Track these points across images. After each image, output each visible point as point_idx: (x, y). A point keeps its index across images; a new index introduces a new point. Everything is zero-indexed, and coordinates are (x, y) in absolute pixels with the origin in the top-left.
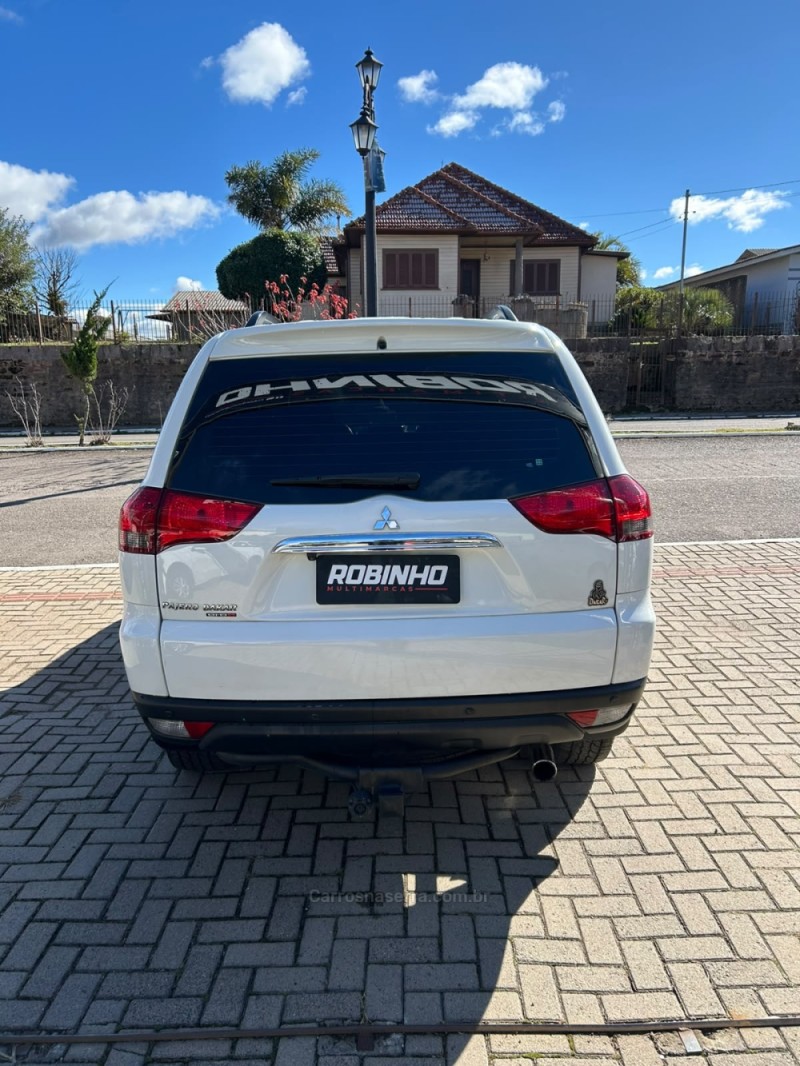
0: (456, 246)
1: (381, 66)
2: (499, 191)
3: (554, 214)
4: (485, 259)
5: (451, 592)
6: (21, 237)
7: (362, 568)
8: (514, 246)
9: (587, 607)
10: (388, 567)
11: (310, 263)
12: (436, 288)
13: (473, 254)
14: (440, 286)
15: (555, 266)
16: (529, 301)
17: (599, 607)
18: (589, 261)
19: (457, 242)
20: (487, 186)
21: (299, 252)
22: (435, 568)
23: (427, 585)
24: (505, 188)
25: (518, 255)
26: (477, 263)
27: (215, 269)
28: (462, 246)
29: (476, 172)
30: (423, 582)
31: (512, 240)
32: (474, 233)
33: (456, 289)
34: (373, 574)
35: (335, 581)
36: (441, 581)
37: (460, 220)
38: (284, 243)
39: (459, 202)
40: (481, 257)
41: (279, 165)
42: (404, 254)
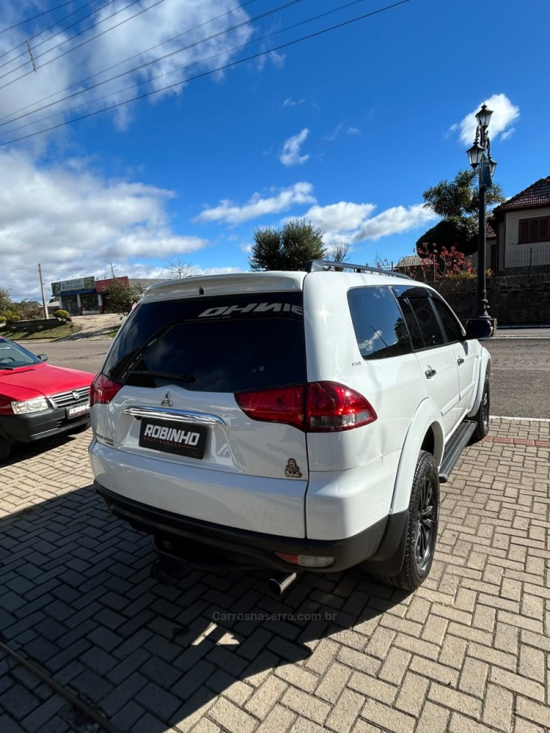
5: (200, 451)
6: (319, 240)
7: (159, 428)
9: (285, 477)
10: (171, 429)
11: (471, 234)
17: (295, 478)
21: (465, 228)
22: (194, 434)
23: (188, 445)
27: (415, 243)
30: (186, 443)
34: (164, 433)
35: (148, 434)
36: (195, 444)
38: (455, 224)
41: (458, 181)
42: (534, 222)
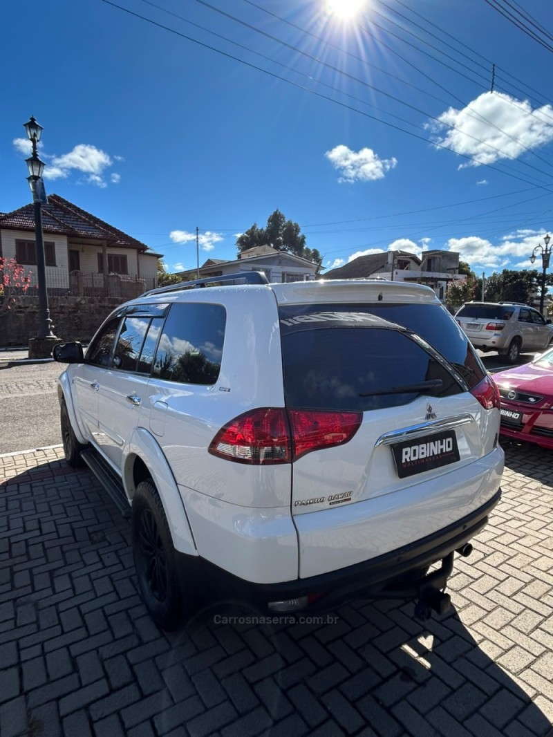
0: (66, 242)
1: (42, 129)
2: (86, 214)
3: (121, 230)
4: (83, 251)
7: (415, 447)
8: (101, 245)
10: (428, 444)
12: (55, 265)
13: (75, 248)
14: (57, 264)
15: (124, 258)
16: (117, 276)
18: (142, 258)
19: (66, 240)
20: (78, 210)
22: (447, 440)
23: (446, 452)
24: (90, 213)
25: (104, 251)
26: (77, 253)
28: (70, 243)
29: (70, 201)
30: (444, 451)
31: (100, 242)
32: (77, 236)
33: (67, 267)
34: (422, 451)
35: (406, 460)
36: (451, 449)
37: (68, 227)
39: (64, 217)
40: (80, 250)
42: (31, 244)
